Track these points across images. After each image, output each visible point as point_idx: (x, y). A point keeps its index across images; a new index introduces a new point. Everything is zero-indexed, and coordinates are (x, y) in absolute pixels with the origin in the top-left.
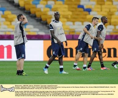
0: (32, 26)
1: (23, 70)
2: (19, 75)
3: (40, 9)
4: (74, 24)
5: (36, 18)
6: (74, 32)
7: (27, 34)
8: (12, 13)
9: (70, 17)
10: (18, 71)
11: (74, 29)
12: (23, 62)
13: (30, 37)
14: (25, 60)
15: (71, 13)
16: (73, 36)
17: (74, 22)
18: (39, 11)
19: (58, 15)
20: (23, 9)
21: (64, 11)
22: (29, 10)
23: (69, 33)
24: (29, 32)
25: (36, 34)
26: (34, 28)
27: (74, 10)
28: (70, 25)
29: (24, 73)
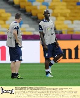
0: (27, 26)
1: (18, 73)
2: (13, 78)
3: (36, 6)
4: (73, 23)
5: (32, 17)
6: (73, 31)
7: (23, 33)
8: (6, 12)
9: (68, 15)
10: (12, 74)
11: (73, 29)
12: (20, 64)
13: (26, 38)
14: (22, 62)
15: (69, 11)
16: (72, 35)
17: (72, 20)
18: (36, 9)
19: (49, 13)
20: (18, 7)
21: (61, 9)
22: (25, 8)
23: (68, 33)
24: (25, 31)
25: (32, 33)
26: (30, 27)
27: (72, 7)
28: (68, 24)
29: (19, 76)
